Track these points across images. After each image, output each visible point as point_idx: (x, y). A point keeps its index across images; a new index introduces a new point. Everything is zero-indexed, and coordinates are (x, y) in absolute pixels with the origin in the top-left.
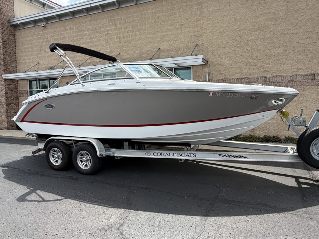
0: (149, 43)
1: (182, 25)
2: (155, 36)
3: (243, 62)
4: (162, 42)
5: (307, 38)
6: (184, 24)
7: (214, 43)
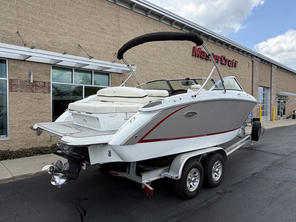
0: (66, 35)
1: (102, 29)
2: (73, 29)
3: (144, 77)
4: (82, 39)
5: (172, 69)
6: (104, 29)
7: (128, 57)
